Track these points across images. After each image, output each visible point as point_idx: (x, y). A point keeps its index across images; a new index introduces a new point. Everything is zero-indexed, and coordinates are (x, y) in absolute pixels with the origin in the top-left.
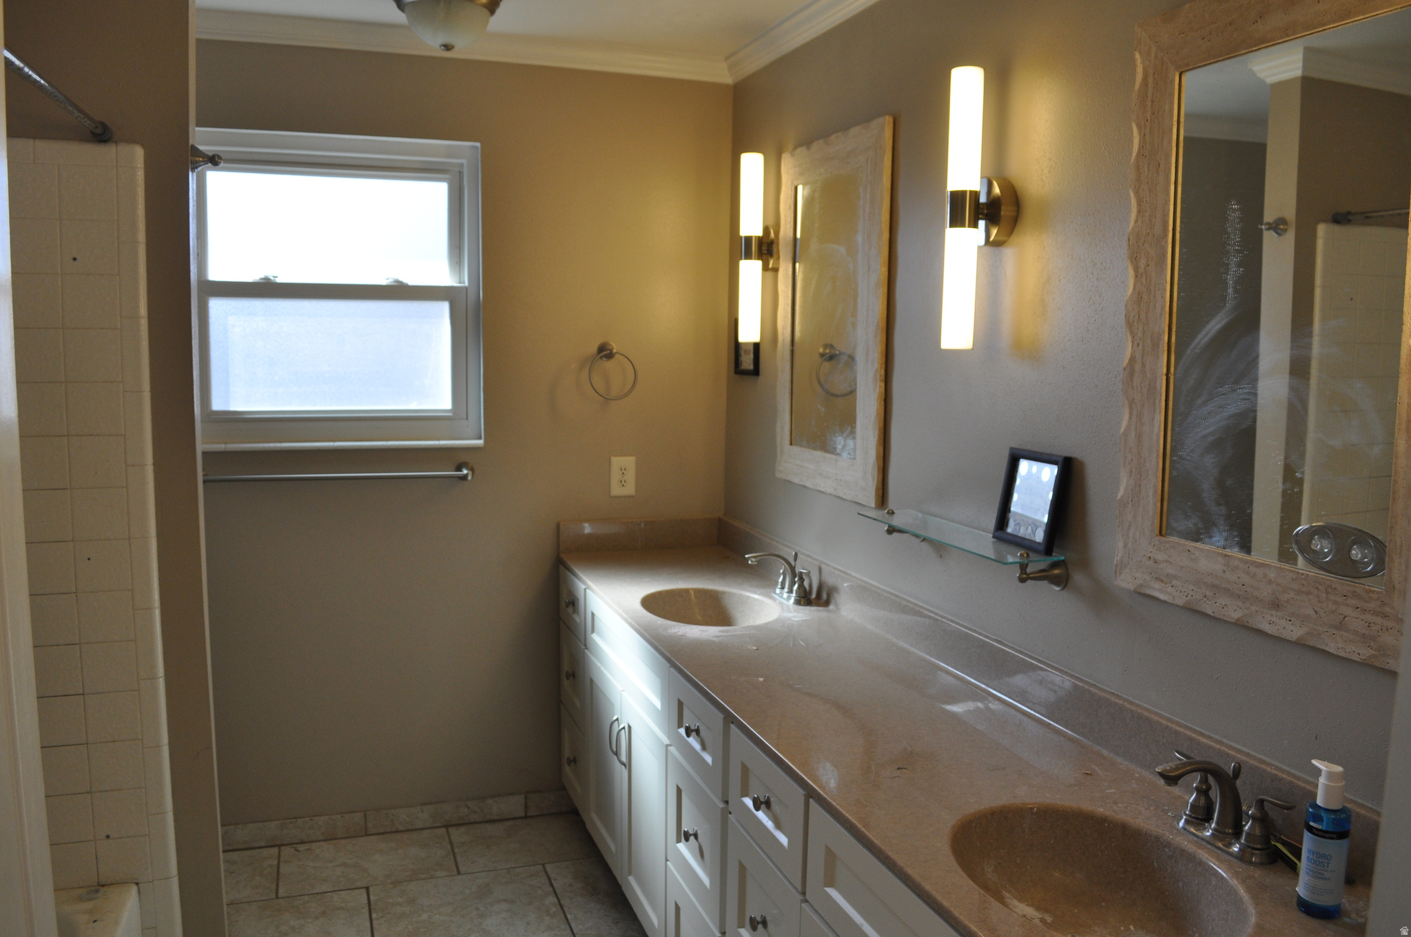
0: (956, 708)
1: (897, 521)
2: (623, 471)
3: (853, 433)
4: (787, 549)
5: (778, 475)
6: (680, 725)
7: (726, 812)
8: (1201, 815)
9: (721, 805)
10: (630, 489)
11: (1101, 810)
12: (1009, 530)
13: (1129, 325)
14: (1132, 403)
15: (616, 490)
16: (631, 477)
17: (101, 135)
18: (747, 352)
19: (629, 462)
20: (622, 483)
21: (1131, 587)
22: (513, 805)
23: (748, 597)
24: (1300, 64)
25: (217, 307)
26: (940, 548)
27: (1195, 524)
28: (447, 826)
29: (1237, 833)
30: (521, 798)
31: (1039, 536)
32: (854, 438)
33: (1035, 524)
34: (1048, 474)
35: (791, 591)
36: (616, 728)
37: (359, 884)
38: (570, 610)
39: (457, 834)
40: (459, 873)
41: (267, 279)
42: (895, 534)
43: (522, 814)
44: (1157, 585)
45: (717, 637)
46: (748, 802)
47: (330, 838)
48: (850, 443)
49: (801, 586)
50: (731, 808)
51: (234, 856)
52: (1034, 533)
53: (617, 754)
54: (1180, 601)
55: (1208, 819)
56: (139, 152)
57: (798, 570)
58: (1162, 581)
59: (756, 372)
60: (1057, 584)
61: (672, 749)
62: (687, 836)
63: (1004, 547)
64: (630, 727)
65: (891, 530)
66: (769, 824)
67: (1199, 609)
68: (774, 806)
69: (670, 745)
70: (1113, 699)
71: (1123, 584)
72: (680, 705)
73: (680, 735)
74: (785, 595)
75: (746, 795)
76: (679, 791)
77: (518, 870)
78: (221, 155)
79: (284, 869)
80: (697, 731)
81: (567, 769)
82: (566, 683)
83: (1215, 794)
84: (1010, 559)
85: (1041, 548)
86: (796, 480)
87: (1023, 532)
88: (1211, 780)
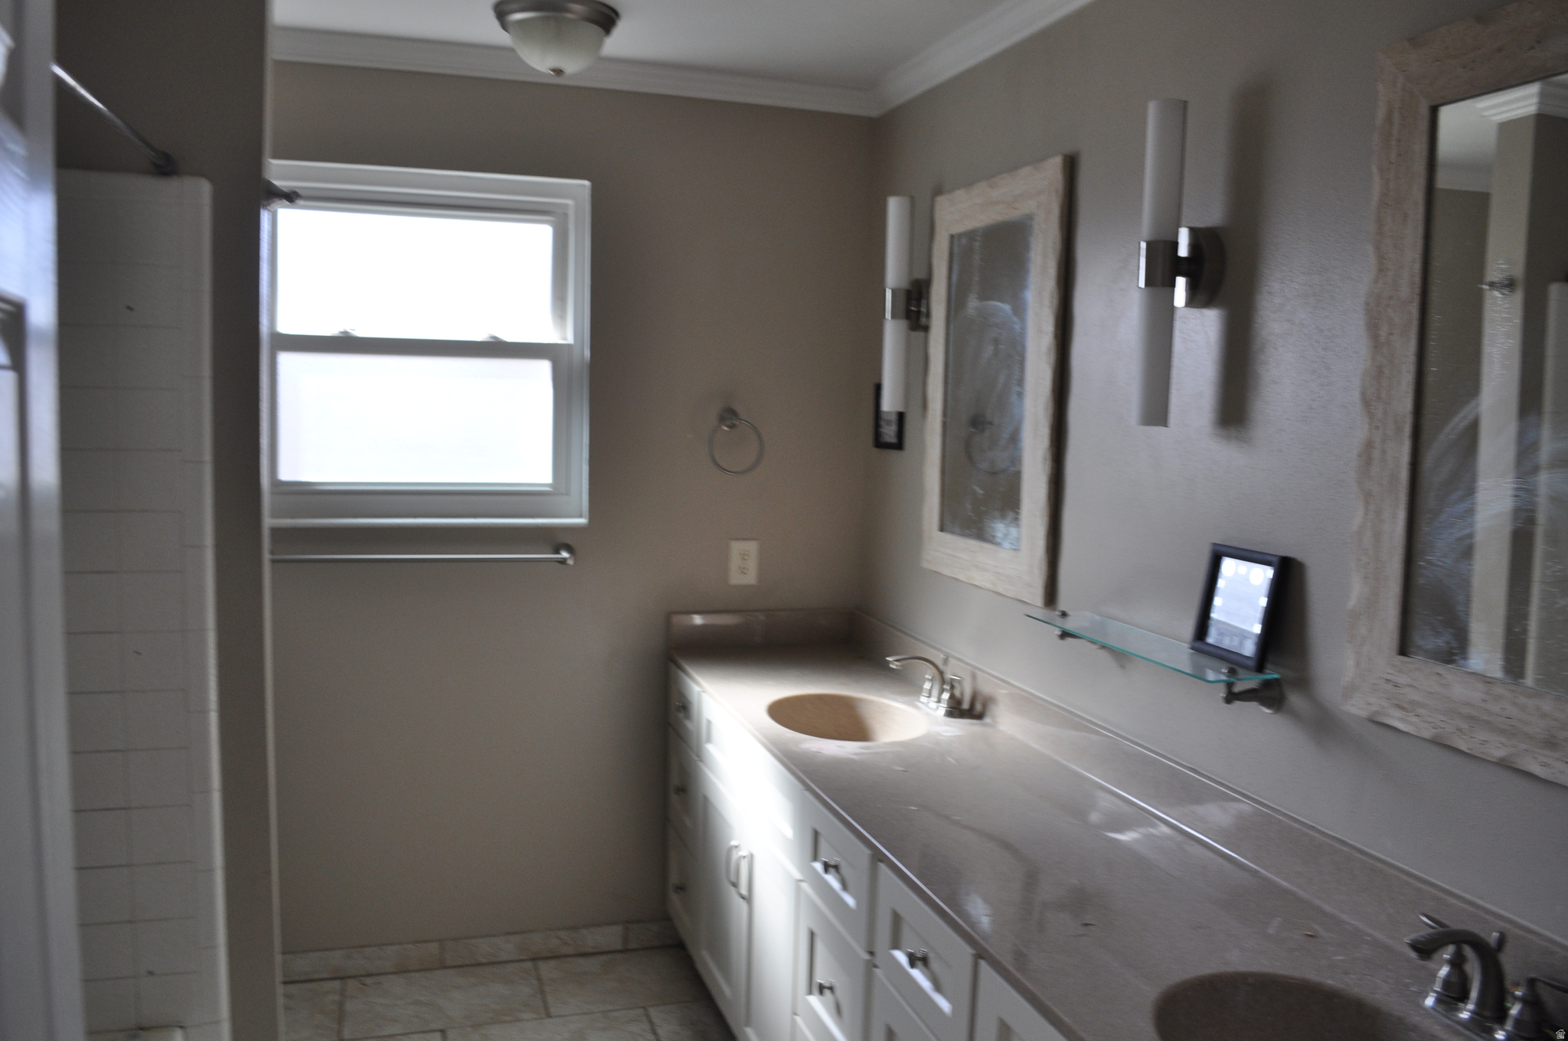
0: (1124, 837)
1: (1070, 625)
2: (744, 556)
3: (1016, 520)
4: (935, 652)
5: (925, 565)
6: (815, 858)
7: (871, 965)
8: (1454, 993)
9: (866, 957)
10: (750, 578)
11: (1330, 981)
12: (1210, 640)
13: (1366, 402)
14: (1368, 496)
15: (737, 579)
16: (752, 565)
17: (165, 167)
18: (889, 423)
19: (752, 547)
20: (743, 571)
21: (1364, 714)
22: (609, 936)
23: (888, 706)
24: (1535, 100)
25: (289, 363)
26: (1121, 657)
27: (1448, 643)
28: (533, 960)
29: (1501, 1017)
30: (617, 930)
31: (1249, 649)
32: (1018, 526)
33: (1243, 635)
34: (1261, 576)
35: (939, 701)
36: (735, 856)
37: (434, 1026)
38: (681, 715)
39: (547, 969)
40: (549, 1015)
41: (345, 332)
42: (1069, 640)
43: (620, 947)
44: (1398, 713)
45: (856, 754)
46: (901, 957)
47: (401, 970)
48: (1013, 531)
49: (952, 697)
50: (878, 961)
51: (292, 988)
52: (1241, 644)
53: (735, 885)
54: (1427, 733)
55: (1464, 997)
56: (205, 188)
57: (949, 676)
58: (1403, 708)
59: (899, 445)
60: (1269, 706)
61: (805, 886)
62: (821, 989)
63: (1204, 660)
64: (752, 856)
65: (1065, 635)
66: (925, 983)
67: (1450, 743)
68: (934, 964)
69: (801, 881)
70: (1338, 846)
71: (1354, 710)
72: (816, 835)
73: (814, 870)
74: (933, 705)
75: (896, 946)
76: (812, 935)
77: (616, 1014)
78: (300, 192)
79: (350, 1006)
80: (836, 867)
81: (675, 898)
82: (674, 798)
83: (1474, 969)
84: (1211, 676)
85: (1251, 663)
86: (946, 571)
87: (1227, 643)
88: (1468, 952)
